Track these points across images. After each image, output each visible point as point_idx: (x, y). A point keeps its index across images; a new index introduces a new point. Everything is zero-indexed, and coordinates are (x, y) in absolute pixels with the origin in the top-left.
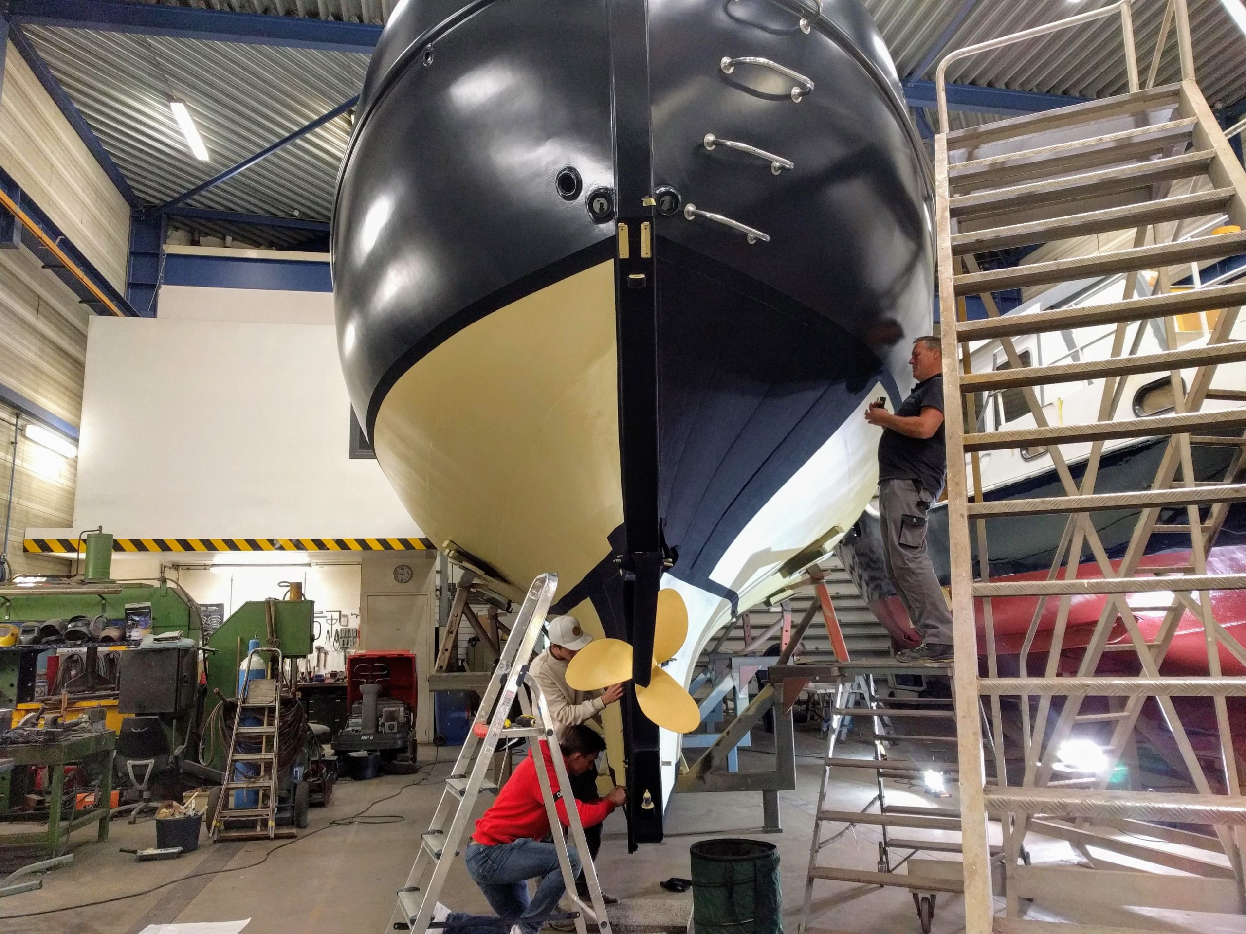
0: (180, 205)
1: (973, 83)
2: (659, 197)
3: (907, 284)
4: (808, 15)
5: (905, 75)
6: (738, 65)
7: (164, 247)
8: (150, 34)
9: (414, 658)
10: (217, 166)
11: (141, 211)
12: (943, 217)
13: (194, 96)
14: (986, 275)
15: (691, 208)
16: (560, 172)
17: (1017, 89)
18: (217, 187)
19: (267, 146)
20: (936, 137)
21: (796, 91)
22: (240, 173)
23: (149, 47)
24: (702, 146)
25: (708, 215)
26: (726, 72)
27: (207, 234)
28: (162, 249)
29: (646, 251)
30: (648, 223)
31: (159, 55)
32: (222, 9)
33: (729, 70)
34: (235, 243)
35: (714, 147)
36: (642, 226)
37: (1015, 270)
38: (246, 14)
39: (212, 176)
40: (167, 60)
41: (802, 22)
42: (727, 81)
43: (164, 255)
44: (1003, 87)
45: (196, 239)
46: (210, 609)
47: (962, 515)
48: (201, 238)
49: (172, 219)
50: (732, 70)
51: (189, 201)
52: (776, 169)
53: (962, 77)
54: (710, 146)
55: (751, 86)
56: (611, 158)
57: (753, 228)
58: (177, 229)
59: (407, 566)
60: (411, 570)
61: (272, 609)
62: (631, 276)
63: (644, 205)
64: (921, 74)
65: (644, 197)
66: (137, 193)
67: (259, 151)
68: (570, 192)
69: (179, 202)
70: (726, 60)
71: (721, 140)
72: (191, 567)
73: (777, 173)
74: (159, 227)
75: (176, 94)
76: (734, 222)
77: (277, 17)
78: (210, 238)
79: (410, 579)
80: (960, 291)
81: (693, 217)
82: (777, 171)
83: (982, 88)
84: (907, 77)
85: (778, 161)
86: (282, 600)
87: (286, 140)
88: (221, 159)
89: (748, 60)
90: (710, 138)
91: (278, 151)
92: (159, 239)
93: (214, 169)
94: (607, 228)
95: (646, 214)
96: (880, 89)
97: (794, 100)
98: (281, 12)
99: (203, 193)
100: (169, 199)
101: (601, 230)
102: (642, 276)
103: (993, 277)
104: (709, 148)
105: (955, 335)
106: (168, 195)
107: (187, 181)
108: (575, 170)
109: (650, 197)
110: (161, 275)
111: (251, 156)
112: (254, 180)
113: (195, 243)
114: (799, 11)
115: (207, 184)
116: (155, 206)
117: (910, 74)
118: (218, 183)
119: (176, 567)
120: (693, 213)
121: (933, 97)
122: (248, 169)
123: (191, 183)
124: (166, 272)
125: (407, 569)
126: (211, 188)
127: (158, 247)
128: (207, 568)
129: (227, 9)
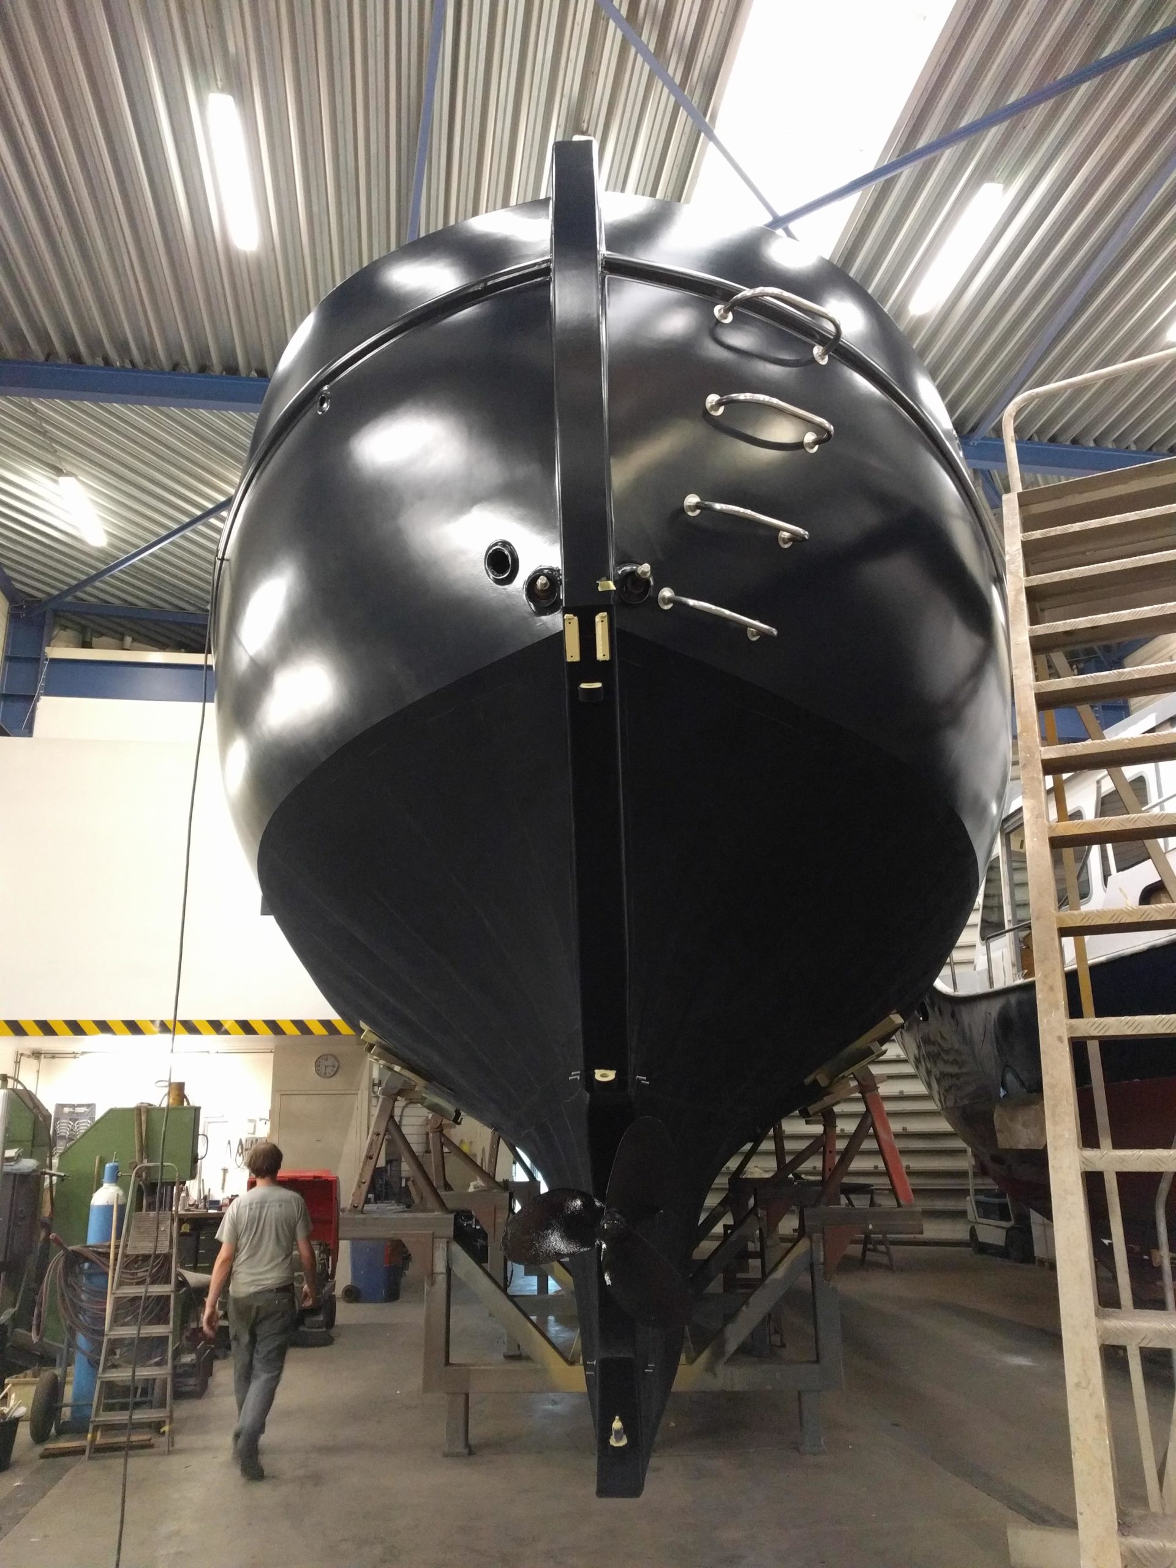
0: (69, 599)
1: (1053, 440)
2: (620, 581)
3: (974, 691)
4: (823, 340)
5: (966, 432)
6: (729, 404)
7: (47, 650)
8: (36, 396)
9: (336, 1181)
10: (115, 552)
11: (22, 607)
12: (1017, 601)
13: (87, 468)
14: (1080, 680)
15: (667, 593)
16: (490, 548)
17: (1110, 446)
18: (113, 576)
19: (175, 526)
20: (1005, 497)
21: (810, 437)
22: (142, 560)
23: (34, 412)
24: (682, 510)
25: (692, 602)
26: (713, 413)
27: (102, 635)
28: (44, 653)
29: (602, 652)
30: (605, 614)
31: (47, 422)
32: (123, 367)
33: (717, 410)
34: (136, 644)
35: (698, 511)
36: (598, 618)
37: (1122, 674)
38: (149, 372)
39: (109, 564)
40: (54, 426)
41: (817, 350)
42: (716, 425)
43: (47, 660)
44: (1092, 444)
45: (88, 640)
46: (79, 1110)
47: (1060, 1039)
48: (93, 638)
49: (59, 616)
50: (721, 410)
51: (80, 594)
52: (785, 541)
53: (1039, 432)
54: (693, 511)
55: (750, 433)
56: (556, 527)
57: (754, 619)
58: (65, 628)
59: (331, 1055)
60: (338, 1061)
61: (143, 1118)
62: (584, 686)
63: (600, 589)
64: (986, 429)
65: (599, 579)
66: (18, 586)
67: (164, 533)
68: (503, 573)
69: (67, 596)
70: (712, 399)
71: (706, 503)
72: (56, 1055)
73: (786, 546)
74: (42, 627)
75: (66, 467)
76: (727, 612)
77: (189, 374)
78: (105, 640)
79: (334, 1075)
80: (1045, 702)
81: (670, 606)
82: (786, 543)
83: (1066, 446)
84: (968, 433)
85: (787, 529)
86: (158, 1105)
87: (196, 520)
88: (123, 545)
89: (742, 397)
90: (692, 499)
91: (188, 532)
92: (41, 640)
93: (111, 555)
94: (555, 621)
95: (604, 602)
96: (925, 436)
97: (807, 449)
98: (194, 368)
99: (97, 584)
100: (55, 592)
101: (544, 624)
102: (598, 685)
103: (1091, 683)
104: (690, 514)
105: (1040, 765)
106: (53, 587)
107: (77, 570)
108: (510, 544)
109: (608, 579)
110: (41, 683)
111: (155, 539)
112: (158, 568)
113: (86, 645)
114: (812, 337)
115: (101, 574)
116: (40, 601)
117: (973, 430)
118: (115, 572)
119: (37, 1054)
120: (669, 600)
121: (1000, 455)
122: (151, 555)
123: (82, 572)
124: (47, 680)
125: (333, 1059)
126: (106, 578)
127: (40, 649)
128: (77, 1056)
129: (128, 366)
